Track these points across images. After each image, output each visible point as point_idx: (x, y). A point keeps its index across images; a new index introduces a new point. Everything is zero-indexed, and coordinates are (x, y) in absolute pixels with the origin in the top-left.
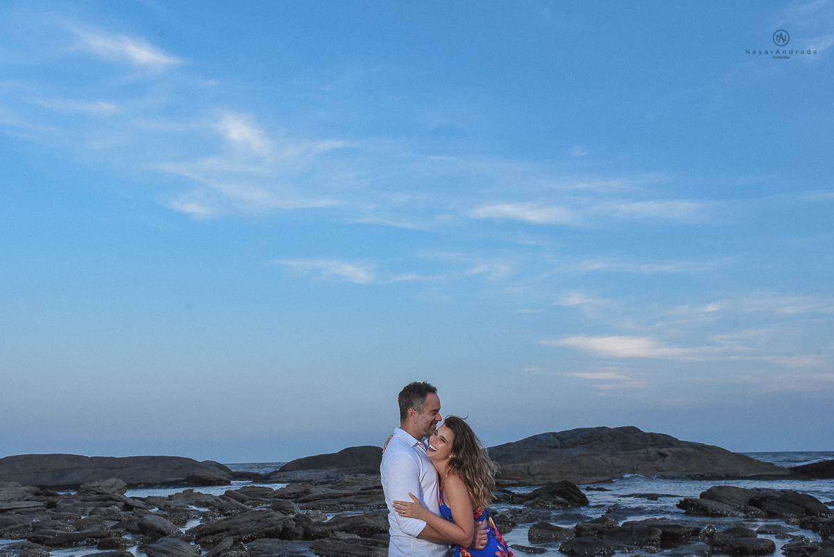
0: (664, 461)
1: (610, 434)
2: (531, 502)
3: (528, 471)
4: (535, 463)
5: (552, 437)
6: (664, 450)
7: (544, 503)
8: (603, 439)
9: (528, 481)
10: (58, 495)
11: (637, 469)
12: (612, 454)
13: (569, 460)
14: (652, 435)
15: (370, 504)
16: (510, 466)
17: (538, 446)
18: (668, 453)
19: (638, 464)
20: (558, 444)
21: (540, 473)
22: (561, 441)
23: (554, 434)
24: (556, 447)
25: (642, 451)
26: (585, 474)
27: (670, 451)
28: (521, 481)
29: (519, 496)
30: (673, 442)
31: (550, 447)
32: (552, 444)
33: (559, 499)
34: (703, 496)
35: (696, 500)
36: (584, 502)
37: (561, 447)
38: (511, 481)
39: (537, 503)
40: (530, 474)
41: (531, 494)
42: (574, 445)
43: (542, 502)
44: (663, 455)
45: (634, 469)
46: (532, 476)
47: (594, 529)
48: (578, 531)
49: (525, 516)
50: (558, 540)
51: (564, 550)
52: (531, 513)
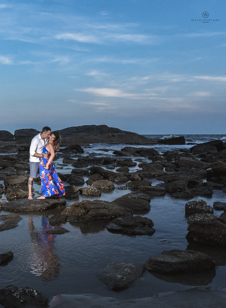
0: (114, 138)
1: (96, 128)
2: (65, 151)
3: (64, 141)
4: (67, 138)
5: (74, 128)
6: (114, 134)
7: (69, 152)
8: (93, 129)
9: (65, 144)
11: (104, 141)
12: (95, 135)
13: (79, 137)
17: (69, 132)
18: (116, 135)
19: (104, 139)
20: (76, 131)
21: (69, 142)
22: (78, 130)
23: (75, 127)
24: (75, 132)
25: (107, 134)
26: (85, 142)
27: (116, 134)
28: (62, 144)
30: (119, 131)
31: (73, 132)
32: (74, 131)
33: (74, 150)
34: (122, 150)
35: (119, 151)
36: (82, 152)
39: (66, 152)
40: (65, 142)
41: (64, 149)
42: (82, 131)
44: (114, 136)
45: (103, 141)
46: (66, 143)
47: (84, 159)
48: (79, 160)
49: (62, 155)
50: (72, 162)
51: (73, 165)
52: (64, 155)
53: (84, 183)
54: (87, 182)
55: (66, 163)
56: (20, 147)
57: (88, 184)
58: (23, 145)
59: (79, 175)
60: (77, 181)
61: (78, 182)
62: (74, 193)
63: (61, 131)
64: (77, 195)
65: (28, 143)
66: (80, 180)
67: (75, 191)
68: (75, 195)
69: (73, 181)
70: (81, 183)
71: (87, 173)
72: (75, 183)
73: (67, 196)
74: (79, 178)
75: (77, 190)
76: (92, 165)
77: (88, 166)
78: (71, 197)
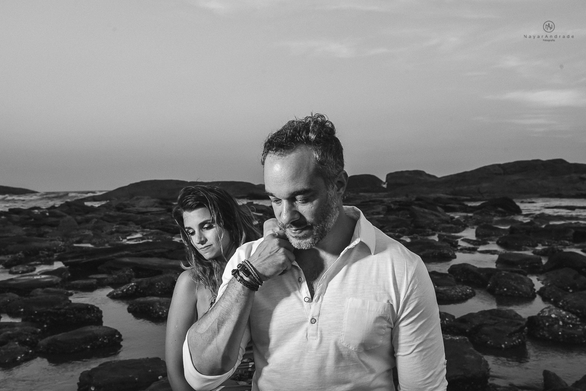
0: (583, 183)
1: (543, 164)
2: (479, 211)
3: (479, 191)
4: (485, 185)
5: (497, 167)
7: (489, 212)
8: (537, 168)
9: (479, 197)
10: (173, 205)
12: (543, 179)
13: (509, 183)
14: (575, 165)
15: (367, 212)
16: (465, 187)
17: (487, 173)
20: (502, 172)
21: (487, 192)
22: (504, 170)
23: (499, 165)
24: (500, 174)
25: (568, 176)
28: (474, 197)
29: (471, 207)
31: (496, 174)
32: (497, 172)
33: (500, 209)
36: (518, 211)
37: (504, 174)
38: (465, 198)
39: (483, 212)
40: (480, 193)
41: (479, 206)
42: (514, 172)
43: (487, 211)
44: (583, 179)
46: (482, 194)
48: (512, 230)
49: (474, 220)
50: (496, 236)
51: (500, 242)
52: (478, 218)
53: (534, 297)
54: (541, 292)
55: (485, 236)
56: (392, 203)
57: (545, 299)
58: (398, 199)
59: (519, 272)
60: (516, 289)
61: (518, 291)
62: (511, 335)
63: (472, 172)
64: (520, 340)
65: (407, 196)
66: (523, 286)
67: (514, 329)
68: (515, 341)
69: (505, 288)
70: (527, 296)
71: (537, 265)
72: (509, 294)
73: (491, 342)
74: (519, 281)
75: (519, 324)
76: (547, 243)
77: (537, 246)
78: (503, 346)
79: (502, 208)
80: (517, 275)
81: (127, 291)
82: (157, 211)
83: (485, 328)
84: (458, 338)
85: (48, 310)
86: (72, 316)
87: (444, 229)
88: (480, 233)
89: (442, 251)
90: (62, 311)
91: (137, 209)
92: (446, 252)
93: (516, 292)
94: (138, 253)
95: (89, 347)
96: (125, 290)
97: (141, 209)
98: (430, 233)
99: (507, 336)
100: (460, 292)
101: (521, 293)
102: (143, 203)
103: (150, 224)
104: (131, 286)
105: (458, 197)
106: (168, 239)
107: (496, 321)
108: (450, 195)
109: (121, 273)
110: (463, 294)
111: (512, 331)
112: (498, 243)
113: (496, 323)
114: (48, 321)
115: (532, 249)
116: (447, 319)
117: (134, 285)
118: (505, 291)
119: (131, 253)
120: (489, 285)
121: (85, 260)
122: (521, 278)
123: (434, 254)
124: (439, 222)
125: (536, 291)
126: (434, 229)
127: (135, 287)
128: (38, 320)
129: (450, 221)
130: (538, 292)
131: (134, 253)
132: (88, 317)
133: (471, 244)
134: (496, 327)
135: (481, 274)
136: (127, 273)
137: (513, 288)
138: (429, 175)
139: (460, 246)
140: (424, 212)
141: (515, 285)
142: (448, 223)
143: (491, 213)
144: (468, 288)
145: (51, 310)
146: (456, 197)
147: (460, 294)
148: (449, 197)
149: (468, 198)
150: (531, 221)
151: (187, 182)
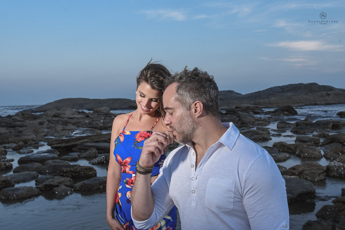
0: (329, 97)
1: (304, 86)
2: (274, 114)
4: (273, 99)
6: (329, 92)
7: (280, 114)
8: (301, 88)
9: (270, 106)
12: (306, 95)
14: (323, 86)
17: (273, 92)
18: (331, 94)
20: (281, 91)
21: (274, 103)
22: (282, 89)
23: (279, 87)
24: (280, 92)
25: (320, 93)
28: (267, 106)
29: (267, 111)
31: (278, 92)
33: (286, 113)
36: (296, 113)
37: (282, 92)
38: (262, 106)
39: (277, 114)
40: (270, 103)
41: (274, 111)
42: (288, 91)
43: (279, 114)
44: (329, 95)
46: (272, 104)
47: (304, 123)
48: (297, 124)
49: (273, 119)
50: (289, 127)
51: (293, 131)
52: (276, 118)
53: (321, 158)
54: (325, 156)
55: (282, 128)
60: (312, 154)
61: (314, 155)
62: (319, 174)
63: (263, 91)
64: (323, 177)
65: (228, 106)
66: (316, 152)
67: (320, 172)
68: (321, 178)
69: (306, 153)
70: (318, 157)
71: (318, 142)
72: (309, 156)
73: (309, 179)
74: (314, 150)
75: (323, 169)
76: (318, 131)
77: (313, 132)
78: (316, 180)
79: (287, 112)
80: (312, 146)
81: (100, 160)
82: (80, 117)
83: (306, 172)
84: (293, 177)
85: (71, 169)
86: (83, 173)
87: (258, 124)
88: (280, 126)
89: (264, 136)
90: (78, 170)
91: (67, 116)
92: (266, 136)
93: (313, 156)
94: (92, 140)
95: (101, 187)
96: (99, 160)
97: (70, 116)
98: (252, 126)
99: (317, 175)
100: (283, 156)
101: (315, 156)
102: (68, 113)
103: (82, 125)
104: (103, 158)
105: (258, 106)
106: (99, 133)
107: (311, 168)
108: (253, 105)
109: (90, 151)
110: (285, 157)
111: (320, 173)
112: (291, 131)
113: (311, 169)
114: (70, 176)
115: (312, 134)
116: (283, 169)
117: (104, 157)
118: (306, 155)
119: (89, 141)
120: (297, 152)
121: (64, 145)
122: (315, 148)
123: (260, 138)
124: (254, 120)
125: (322, 155)
126: (253, 124)
127: (105, 158)
128: (65, 175)
129: (260, 120)
130: (323, 155)
131: (90, 141)
132: (90, 173)
133: (277, 132)
134: (311, 171)
135: (292, 147)
136: (93, 151)
137: (311, 153)
138: (237, 93)
139: (271, 133)
140: (245, 115)
141: (312, 152)
142: (259, 121)
143: (281, 115)
144: (287, 154)
145: (72, 170)
146: (257, 106)
147: (284, 157)
148: (254, 106)
149: (264, 106)
150: (305, 119)
151: (90, 99)
